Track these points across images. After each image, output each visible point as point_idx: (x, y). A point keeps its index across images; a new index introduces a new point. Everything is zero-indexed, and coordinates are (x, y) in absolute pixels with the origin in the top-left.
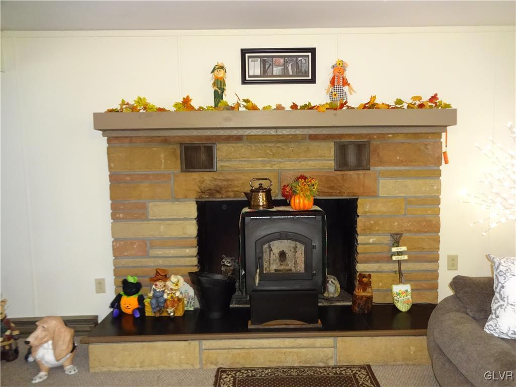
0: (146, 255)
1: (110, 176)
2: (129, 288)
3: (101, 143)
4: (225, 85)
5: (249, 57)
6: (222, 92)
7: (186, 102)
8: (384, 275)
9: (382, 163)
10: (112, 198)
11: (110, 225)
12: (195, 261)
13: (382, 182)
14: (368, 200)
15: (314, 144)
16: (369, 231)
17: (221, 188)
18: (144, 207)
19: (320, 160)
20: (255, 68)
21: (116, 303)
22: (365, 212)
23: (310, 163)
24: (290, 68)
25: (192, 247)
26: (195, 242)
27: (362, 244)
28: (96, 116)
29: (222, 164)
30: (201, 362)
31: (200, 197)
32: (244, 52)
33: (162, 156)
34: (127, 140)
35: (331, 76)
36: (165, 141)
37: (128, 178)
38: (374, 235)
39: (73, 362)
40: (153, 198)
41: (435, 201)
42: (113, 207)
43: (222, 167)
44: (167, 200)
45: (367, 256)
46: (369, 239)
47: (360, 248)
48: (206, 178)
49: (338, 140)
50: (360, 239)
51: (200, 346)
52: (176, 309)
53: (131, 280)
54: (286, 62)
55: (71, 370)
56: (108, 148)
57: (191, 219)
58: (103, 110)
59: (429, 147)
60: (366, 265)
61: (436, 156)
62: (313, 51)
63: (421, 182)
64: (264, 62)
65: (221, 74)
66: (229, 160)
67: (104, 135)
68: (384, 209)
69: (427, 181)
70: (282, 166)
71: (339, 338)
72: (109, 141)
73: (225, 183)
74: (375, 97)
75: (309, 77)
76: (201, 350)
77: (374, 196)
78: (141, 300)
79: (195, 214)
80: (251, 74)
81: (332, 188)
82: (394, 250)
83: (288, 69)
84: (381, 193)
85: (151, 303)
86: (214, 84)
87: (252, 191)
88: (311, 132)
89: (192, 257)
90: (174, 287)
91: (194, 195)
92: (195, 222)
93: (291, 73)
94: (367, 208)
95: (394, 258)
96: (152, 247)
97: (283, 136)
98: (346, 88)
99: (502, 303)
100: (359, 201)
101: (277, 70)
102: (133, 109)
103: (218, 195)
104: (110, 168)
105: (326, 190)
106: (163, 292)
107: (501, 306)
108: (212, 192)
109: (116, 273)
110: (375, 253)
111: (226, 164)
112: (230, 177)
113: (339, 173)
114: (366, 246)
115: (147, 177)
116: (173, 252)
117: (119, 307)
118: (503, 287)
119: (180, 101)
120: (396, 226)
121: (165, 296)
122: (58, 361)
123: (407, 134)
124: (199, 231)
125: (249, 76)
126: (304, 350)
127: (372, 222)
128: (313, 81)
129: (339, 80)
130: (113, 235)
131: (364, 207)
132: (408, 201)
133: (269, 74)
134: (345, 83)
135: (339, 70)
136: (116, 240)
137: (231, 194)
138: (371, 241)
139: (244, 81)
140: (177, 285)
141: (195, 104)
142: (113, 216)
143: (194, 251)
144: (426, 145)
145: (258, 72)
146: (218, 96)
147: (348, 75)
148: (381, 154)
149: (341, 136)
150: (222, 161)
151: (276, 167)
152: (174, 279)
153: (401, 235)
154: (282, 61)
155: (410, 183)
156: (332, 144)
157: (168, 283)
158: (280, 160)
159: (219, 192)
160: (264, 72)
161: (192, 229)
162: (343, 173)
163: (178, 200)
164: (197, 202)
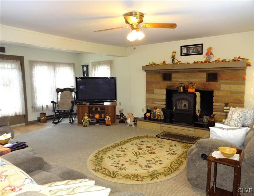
0: (153, 103)
1: (146, 82)
2: (148, 111)
3: (144, 73)
4: (175, 57)
5: (183, 48)
6: (174, 59)
7: (164, 62)
8: (222, 116)
9: (222, 79)
10: (146, 88)
11: (145, 94)
12: (165, 106)
13: (222, 85)
14: (217, 91)
15: (200, 74)
16: (217, 101)
17: (172, 86)
18: (153, 90)
19: (201, 78)
20: (184, 51)
21: (145, 114)
22: (216, 95)
23: (199, 79)
24: (195, 50)
25: (164, 102)
26: (165, 100)
27: (215, 106)
28: (143, 67)
29: (173, 79)
30: (160, 130)
31: (167, 88)
32: (181, 47)
33: (158, 77)
34: (150, 73)
35: (207, 52)
36: (159, 73)
37: (150, 83)
38: (219, 103)
39: (134, 125)
40: (156, 88)
41: (243, 93)
42: (147, 90)
43: (173, 80)
44: (159, 89)
45: (216, 109)
46: (217, 104)
47: (214, 107)
48: (169, 83)
49: (207, 72)
50: (214, 104)
51: (160, 125)
52: (158, 117)
53: (149, 109)
54: (194, 49)
55: (133, 126)
56: (146, 75)
57: (164, 94)
58: (145, 65)
59: (240, 74)
60: (216, 112)
61: (243, 77)
62: (202, 45)
63: (236, 86)
64: (187, 49)
65: (174, 54)
66: (175, 78)
67: (145, 72)
68: (222, 94)
69: (239, 86)
70: (190, 80)
71: (196, 129)
72: (146, 73)
73: (173, 85)
74: (219, 58)
75: (200, 52)
76: (160, 126)
77: (219, 90)
78: (151, 114)
79: (165, 93)
80: (183, 53)
81: (204, 87)
82: (225, 108)
83: (194, 51)
84: (222, 89)
85: (152, 115)
86: (172, 57)
87: (179, 87)
88: (199, 70)
89: (164, 104)
90: (158, 111)
91: (165, 88)
92: (165, 95)
93: (195, 52)
94: (216, 94)
95: (225, 111)
96: (155, 101)
97: (190, 71)
98: (212, 56)
99: (231, 119)
100: (214, 91)
101: (191, 51)
102: (151, 65)
103: (172, 88)
104: (146, 80)
105: (203, 88)
106: (156, 112)
107: (231, 120)
108: (170, 87)
109: (146, 107)
110: (219, 109)
111: (174, 79)
112: (175, 83)
113: (207, 82)
114: (216, 106)
115: (154, 82)
116: (159, 103)
117: (146, 116)
118: (233, 115)
119: (162, 62)
120: (226, 101)
121: (156, 114)
122: (131, 122)
123: (232, 70)
124: (166, 98)
125: (183, 54)
126: (186, 131)
127: (218, 98)
128: (202, 54)
129: (209, 53)
130: (146, 97)
131: (216, 93)
132: (231, 92)
133: (189, 52)
134: (211, 54)
135: (209, 50)
136: (147, 98)
137: (175, 88)
138: (218, 105)
139: (181, 55)
140: (159, 111)
141: (166, 63)
142: (146, 93)
143: (165, 103)
144: (239, 73)
145: (185, 52)
146: (173, 60)
147: (212, 51)
148: (222, 77)
149: (208, 71)
150: (173, 78)
151: (188, 80)
152: (158, 109)
153: (228, 103)
154: (192, 48)
155: (232, 86)
156: (205, 74)
157: (157, 110)
158: (189, 78)
159: (171, 87)
160: (187, 52)
161: (164, 97)
162: (208, 82)
163: (161, 89)
164: (166, 90)
